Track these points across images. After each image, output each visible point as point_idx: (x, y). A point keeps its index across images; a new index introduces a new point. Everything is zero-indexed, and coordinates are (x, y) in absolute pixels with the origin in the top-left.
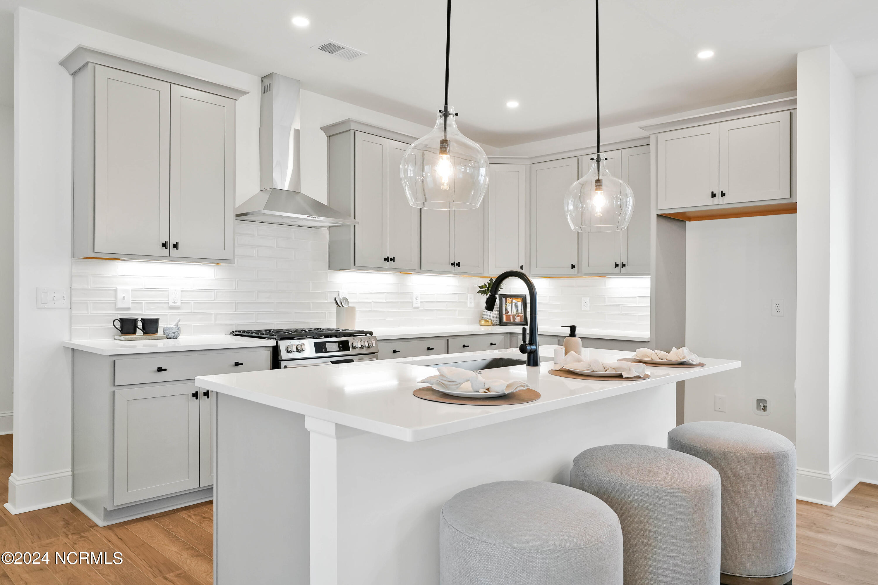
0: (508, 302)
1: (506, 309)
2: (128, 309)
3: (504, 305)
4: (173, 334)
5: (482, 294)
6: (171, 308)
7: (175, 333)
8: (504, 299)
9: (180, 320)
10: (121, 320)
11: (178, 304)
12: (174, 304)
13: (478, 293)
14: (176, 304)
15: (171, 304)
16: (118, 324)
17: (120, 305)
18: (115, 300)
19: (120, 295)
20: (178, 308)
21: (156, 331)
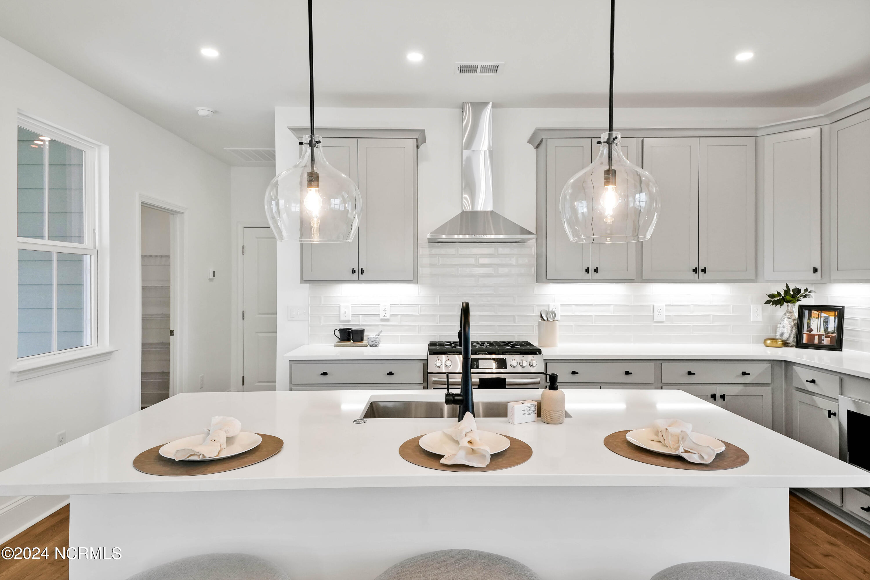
0: (813, 316)
1: (809, 326)
2: (349, 321)
3: (806, 321)
4: (372, 343)
5: (773, 304)
6: (382, 320)
7: (373, 342)
8: (807, 312)
9: (381, 331)
10: (340, 330)
11: (388, 317)
12: (384, 317)
13: (767, 302)
14: (386, 317)
15: (382, 317)
16: (338, 333)
17: (343, 318)
18: (339, 314)
19: (342, 311)
20: (387, 320)
21: (362, 340)
